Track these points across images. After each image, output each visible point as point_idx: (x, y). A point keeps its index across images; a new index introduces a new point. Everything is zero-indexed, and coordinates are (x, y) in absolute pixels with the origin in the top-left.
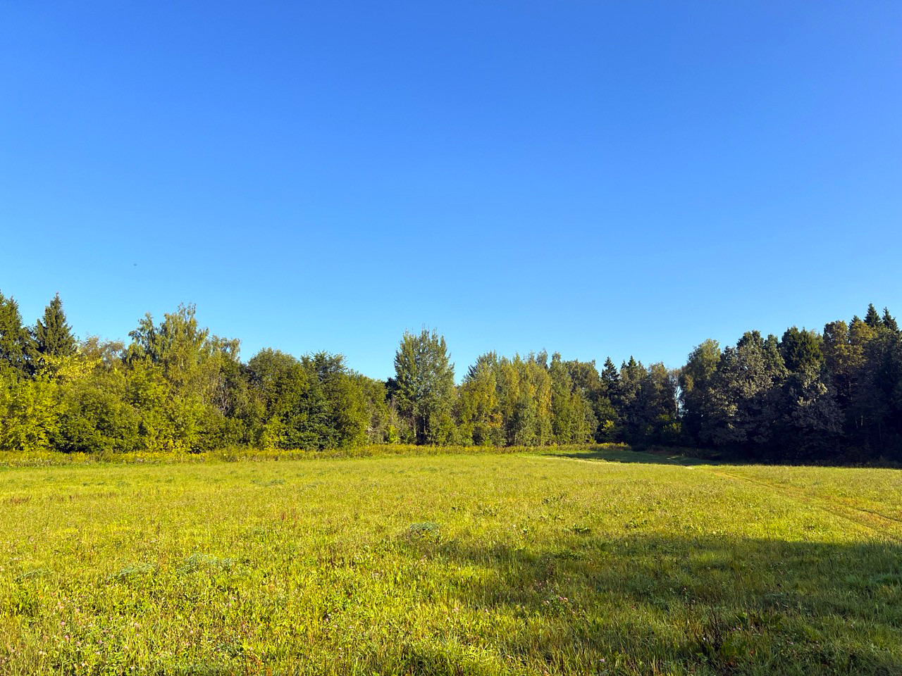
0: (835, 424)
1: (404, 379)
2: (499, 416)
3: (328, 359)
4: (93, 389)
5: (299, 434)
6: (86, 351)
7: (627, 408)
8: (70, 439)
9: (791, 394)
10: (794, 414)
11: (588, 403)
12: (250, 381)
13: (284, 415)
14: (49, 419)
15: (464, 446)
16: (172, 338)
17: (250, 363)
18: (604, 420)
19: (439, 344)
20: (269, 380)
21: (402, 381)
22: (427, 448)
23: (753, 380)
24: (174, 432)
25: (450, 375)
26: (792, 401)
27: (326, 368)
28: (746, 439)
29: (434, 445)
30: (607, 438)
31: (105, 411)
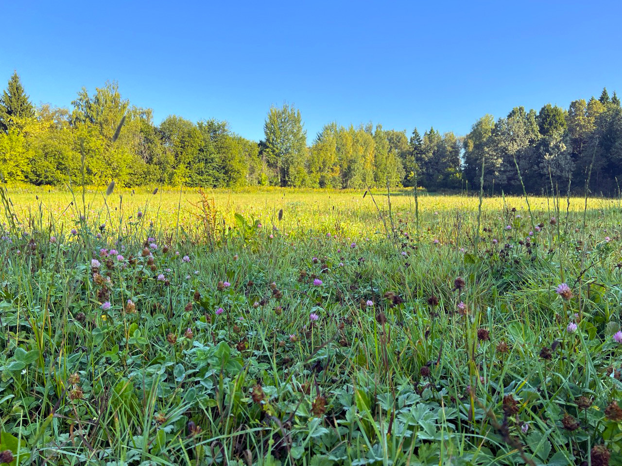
0: (568, 172)
1: (271, 141)
2: (337, 168)
3: (216, 124)
4: (50, 141)
5: (199, 177)
6: (42, 115)
7: (426, 163)
8: (39, 176)
9: (541, 151)
10: (541, 165)
11: (399, 160)
12: (162, 139)
13: (188, 164)
14: (22, 162)
15: (313, 188)
16: (103, 106)
17: (161, 126)
18: (410, 172)
19: (296, 115)
20: (175, 138)
21: (269, 143)
22: (287, 189)
23: (516, 142)
24: (111, 173)
25: (303, 139)
26: (540, 156)
27: (215, 131)
28: (506, 182)
29: (292, 187)
30: (410, 184)
31: (61, 157)
